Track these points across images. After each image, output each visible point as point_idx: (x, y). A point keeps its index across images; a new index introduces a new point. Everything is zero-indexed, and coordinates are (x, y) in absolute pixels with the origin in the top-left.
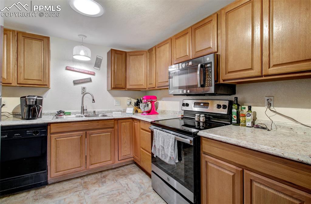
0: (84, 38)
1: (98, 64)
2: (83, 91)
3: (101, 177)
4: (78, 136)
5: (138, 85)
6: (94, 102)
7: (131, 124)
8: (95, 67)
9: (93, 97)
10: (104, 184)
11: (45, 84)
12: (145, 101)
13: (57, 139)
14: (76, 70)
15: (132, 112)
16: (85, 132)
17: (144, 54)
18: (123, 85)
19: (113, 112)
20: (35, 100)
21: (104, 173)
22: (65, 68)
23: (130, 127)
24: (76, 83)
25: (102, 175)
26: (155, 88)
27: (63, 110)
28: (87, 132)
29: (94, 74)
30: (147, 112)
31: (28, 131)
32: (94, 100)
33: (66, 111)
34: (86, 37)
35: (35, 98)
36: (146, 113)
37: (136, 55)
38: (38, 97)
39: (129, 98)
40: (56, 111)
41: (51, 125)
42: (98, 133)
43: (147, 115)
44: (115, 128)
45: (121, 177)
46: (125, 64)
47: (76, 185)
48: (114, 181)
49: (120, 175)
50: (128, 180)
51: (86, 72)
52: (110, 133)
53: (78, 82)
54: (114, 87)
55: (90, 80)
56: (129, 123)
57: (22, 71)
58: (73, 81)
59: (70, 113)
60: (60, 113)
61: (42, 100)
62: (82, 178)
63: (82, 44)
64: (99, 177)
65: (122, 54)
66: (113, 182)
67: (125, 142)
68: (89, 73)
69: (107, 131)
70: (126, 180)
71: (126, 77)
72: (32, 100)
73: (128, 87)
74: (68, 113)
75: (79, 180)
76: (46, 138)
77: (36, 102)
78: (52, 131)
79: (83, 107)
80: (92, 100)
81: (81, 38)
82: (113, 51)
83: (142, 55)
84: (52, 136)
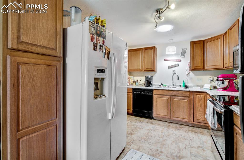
0: (172, 40)
1: (183, 54)
2: (174, 73)
3: (179, 127)
4: (166, 98)
5: (215, 65)
6: (179, 79)
7: (205, 96)
8: (181, 56)
9: (178, 76)
10: (179, 131)
11: (153, 70)
12: (221, 79)
13: (157, 98)
14: (169, 60)
15: (209, 88)
16: (170, 96)
17: (220, 38)
18: (201, 66)
19: (193, 87)
20: (149, 78)
21: (182, 125)
22: (164, 60)
23: (205, 99)
24: (169, 68)
25: (180, 126)
26: (223, 69)
27: (162, 83)
28: (171, 97)
29: (180, 61)
30: (223, 88)
31: (146, 92)
32: (178, 78)
33: (164, 84)
34: (173, 40)
35: (150, 77)
36: (222, 90)
37: (213, 40)
38: (151, 76)
39: (210, 76)
40: (159, 84)
41: (154, 90)
42: (178, 98)
43: (223, 91)
44: (191, 97)
45: (192, 132)
46: (203, 50)
47: (164, 124)
48: (186, 132)
49: (192, 131)
50: (196, 136)
51: (175, 60)
52: (186, 100)
53: (170, 67)
54: (193, 68)
55: (178, 65)
56: (204, 95)
57: (145, 65)
58: (168, 67)
59: (166, 85)
60: (161, 85)
61: (152, 78)
62: (168, 123)
63: (171, 44)
64: (178, 126)
65: (200, 43)
66: (184, 132)
67: (200, 110)
68: (177, 60)
69: (185, 99)
70: (195, 135)
71: (204, 60)
72: (148, 78)
73: (206, 67)
74: (164, 85)
75: (167, 123)
76: (152, 96)
77: (150, 79)
78: (155, 93)
79: (173, 82)
80: (177, 78)
81: (170, 41)
82: (192, 43)
83: (219, 39)
84: (154, 95)
